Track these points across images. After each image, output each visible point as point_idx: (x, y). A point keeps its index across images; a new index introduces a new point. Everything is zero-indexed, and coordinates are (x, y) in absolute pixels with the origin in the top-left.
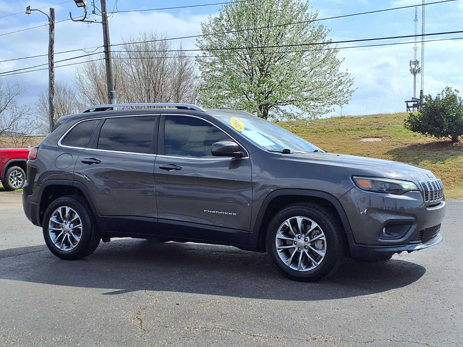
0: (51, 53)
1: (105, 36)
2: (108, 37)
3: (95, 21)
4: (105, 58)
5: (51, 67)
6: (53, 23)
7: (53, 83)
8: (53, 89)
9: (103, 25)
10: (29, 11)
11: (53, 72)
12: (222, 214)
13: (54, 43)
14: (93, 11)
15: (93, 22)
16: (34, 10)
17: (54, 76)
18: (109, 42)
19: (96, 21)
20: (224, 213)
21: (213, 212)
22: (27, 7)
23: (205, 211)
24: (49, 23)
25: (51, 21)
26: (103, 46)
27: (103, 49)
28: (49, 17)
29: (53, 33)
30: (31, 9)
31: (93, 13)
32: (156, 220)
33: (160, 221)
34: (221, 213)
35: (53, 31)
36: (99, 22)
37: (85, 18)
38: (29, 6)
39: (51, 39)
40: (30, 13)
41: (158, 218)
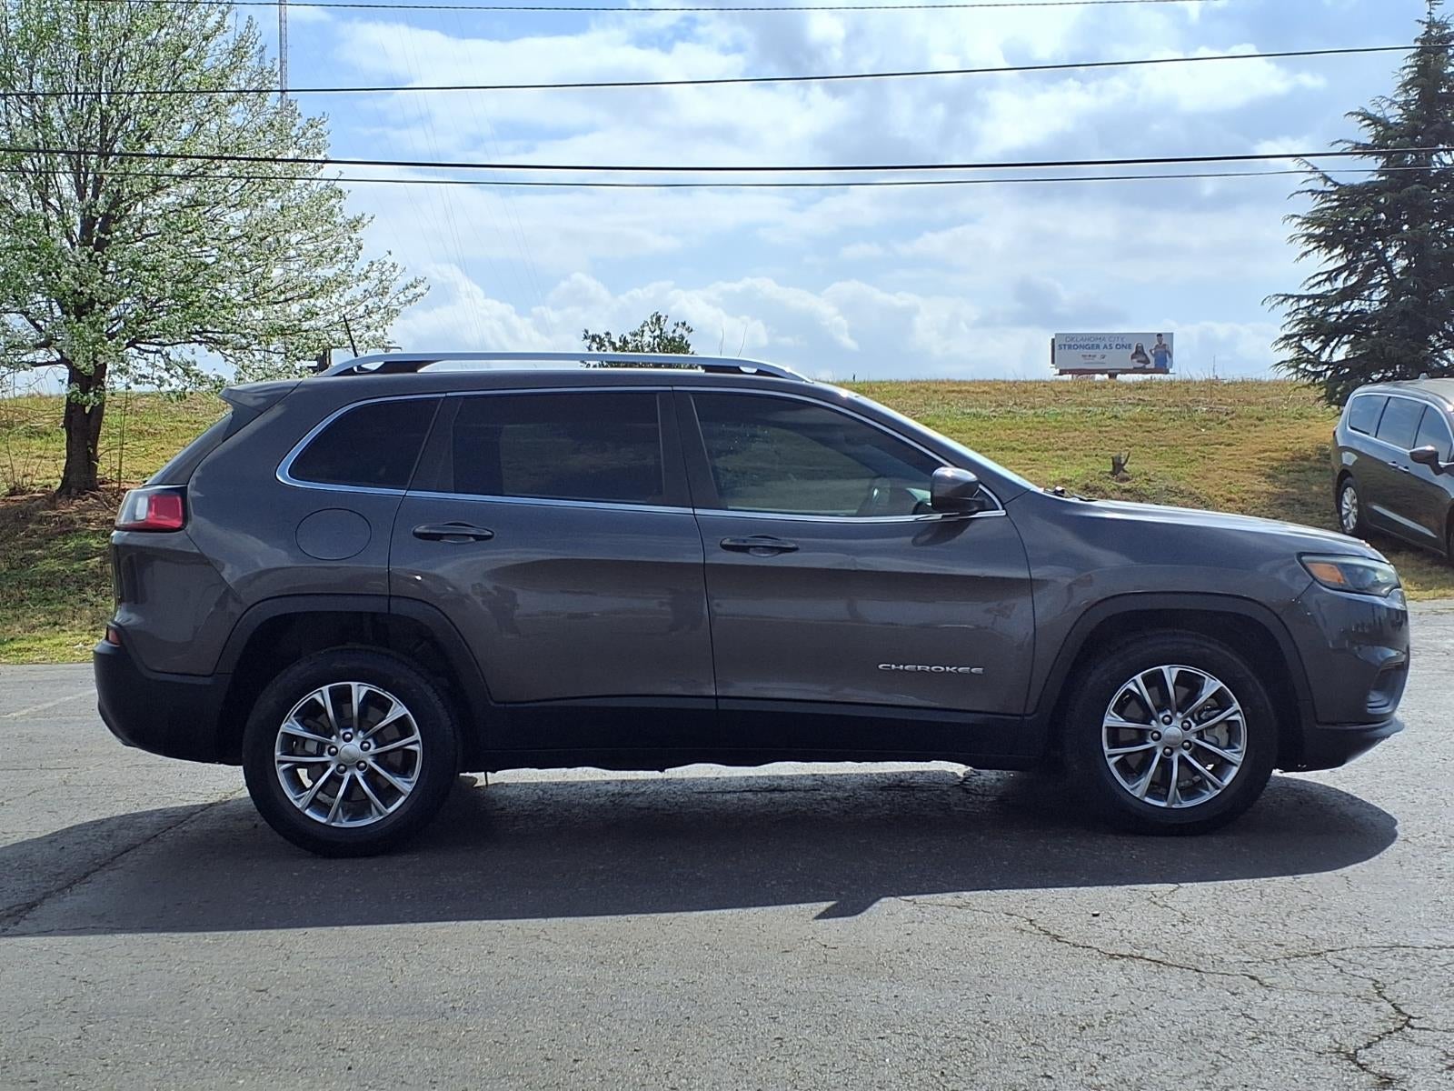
12: (938, 673)
20: (942, 669)
21: (907, 667)
23: (881, 666)
32: (711, 705)
33: (723, 705)
34: (933, 668)
41: (717, 697)
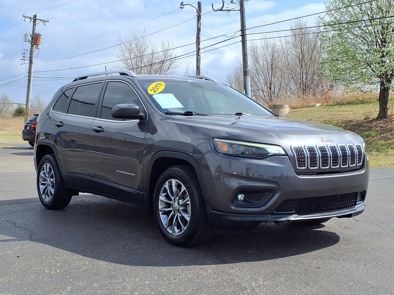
0: (198, 40)
1: (242, 21)
2: (244, 22)
3: (232, 9)
4: (241, 41)
5: (198, 52)
6: (200, 14)
7: (199, 65)
8: (200, 70)
9: (240, 12)
10: (182, 6)
11: (199, 55)
13: (201, 31)
14: (231, 1)
15: (231, 10)
16: (186, 5)
17: (200, 58)
18: (245, 27)
19: (234, 9)
22: (181, 3)
24: (197, 14)
25: (199, 13)
26: (240, 30)
27: (240, 33)
28: (197, 9)
29: (200, 23)
30: (184, 4)
31: (231, 3)
35: (200, 21)
36: (236, 10)
37: (222, 8)
38: (183, 2)
39: (198, 28)
40: (183, 8)
